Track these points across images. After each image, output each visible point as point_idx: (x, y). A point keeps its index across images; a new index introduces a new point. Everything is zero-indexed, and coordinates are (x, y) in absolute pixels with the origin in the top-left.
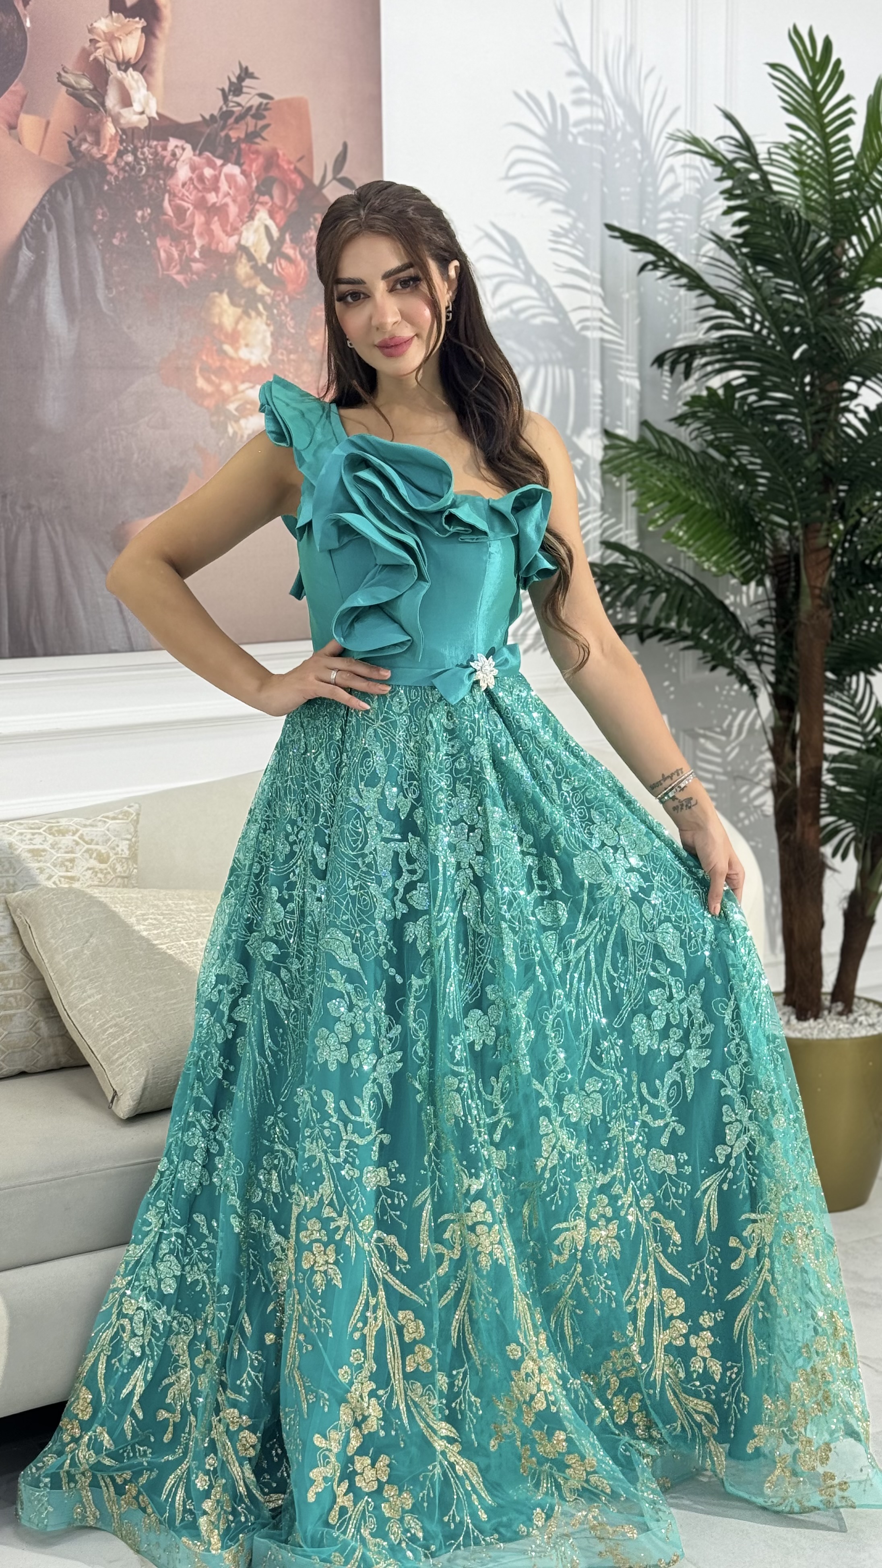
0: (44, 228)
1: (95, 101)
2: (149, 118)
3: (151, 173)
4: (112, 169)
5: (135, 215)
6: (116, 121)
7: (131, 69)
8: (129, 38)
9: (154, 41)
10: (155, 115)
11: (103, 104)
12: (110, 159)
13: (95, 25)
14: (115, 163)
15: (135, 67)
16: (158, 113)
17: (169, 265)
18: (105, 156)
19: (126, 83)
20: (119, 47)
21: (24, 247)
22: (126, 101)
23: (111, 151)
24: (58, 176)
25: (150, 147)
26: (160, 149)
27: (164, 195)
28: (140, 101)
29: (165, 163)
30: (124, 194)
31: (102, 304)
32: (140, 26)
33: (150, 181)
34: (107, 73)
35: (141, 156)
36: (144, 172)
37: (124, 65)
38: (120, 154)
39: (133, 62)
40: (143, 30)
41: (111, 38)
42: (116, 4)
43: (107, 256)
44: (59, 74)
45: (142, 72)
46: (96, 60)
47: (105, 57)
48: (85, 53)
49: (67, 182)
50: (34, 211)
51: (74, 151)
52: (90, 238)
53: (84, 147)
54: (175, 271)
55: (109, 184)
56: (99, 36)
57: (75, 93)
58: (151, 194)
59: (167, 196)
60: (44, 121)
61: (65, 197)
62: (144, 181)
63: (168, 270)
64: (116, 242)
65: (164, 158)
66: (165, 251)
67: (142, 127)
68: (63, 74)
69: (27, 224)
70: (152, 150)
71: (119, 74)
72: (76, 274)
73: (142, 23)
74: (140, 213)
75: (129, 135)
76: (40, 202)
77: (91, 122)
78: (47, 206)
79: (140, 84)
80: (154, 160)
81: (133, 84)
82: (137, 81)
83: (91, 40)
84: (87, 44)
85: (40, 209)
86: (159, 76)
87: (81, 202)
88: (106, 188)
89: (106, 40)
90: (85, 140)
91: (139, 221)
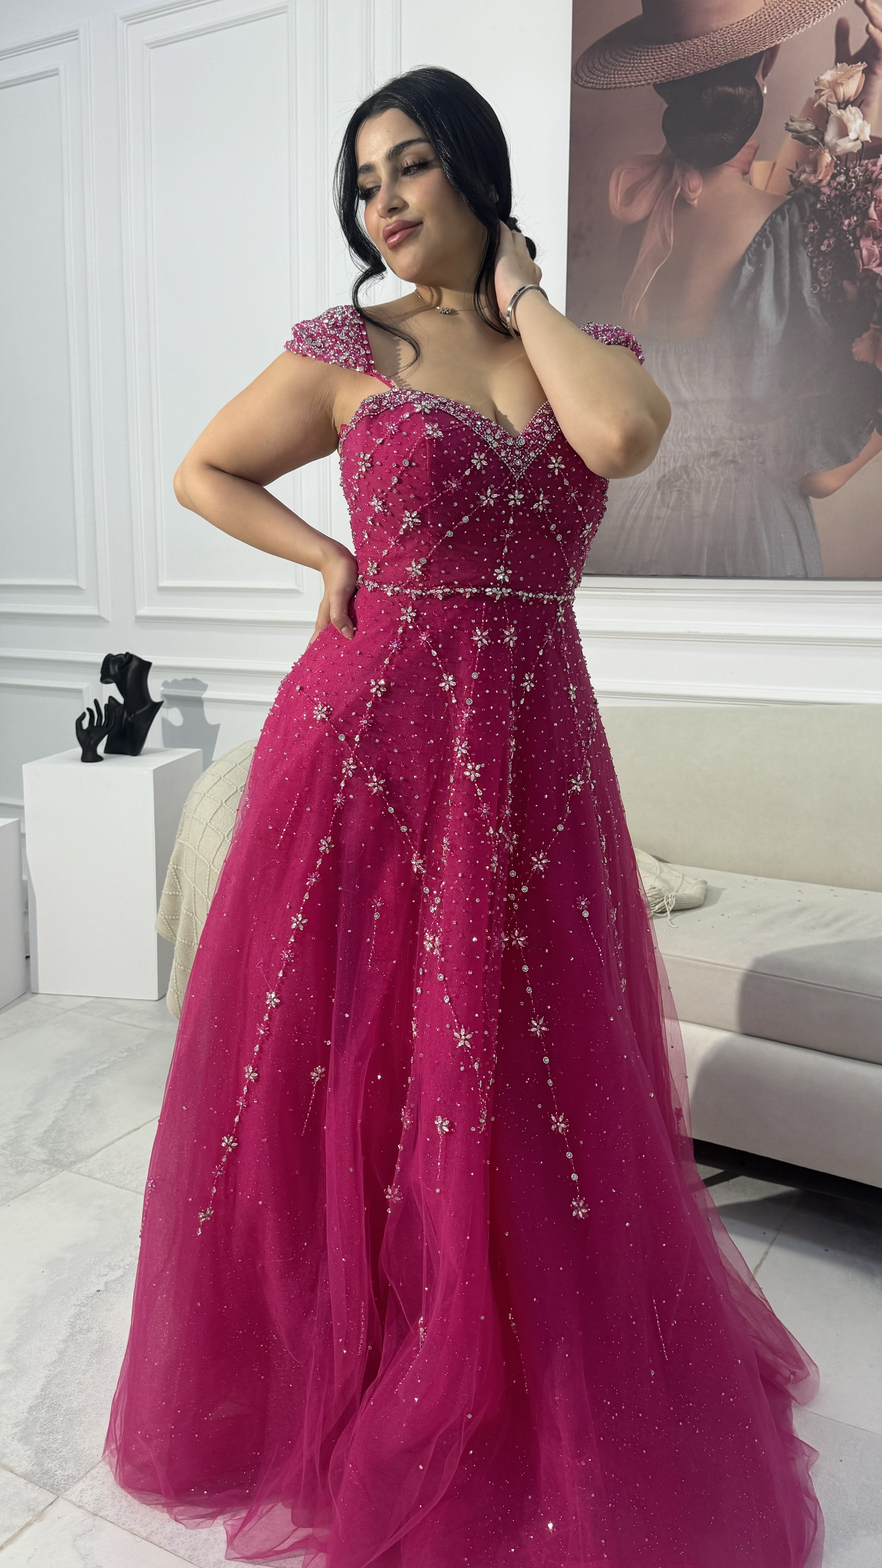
0: (764, 246)
1: (815, 139)
2: (862, 143)
3: (861, 187)
4: (826, 190)
5: (842, 223)
6: (832, 151)
7: (850, 106)
8: (851, 81)
9: (874, 77)
10: (868, 139)
11: (822, 140)
12: (824, 183)
13: (822, 78)
14: (829, 184)
15: (853, 103)
16: (871, 137)
17: (870, 261)
18: (821, 181)
19: (845, 119)
20: (841, 91)
21: (747, 263)
22: (843, 132)
23: (827, 176)
24: (778, 204)
25: (862, 166)
26: (870, 165)
27: (870, 203)
28: (855, 130)
29: (874, 176)
30: (834, 208)
31: (807, 299)
32: (861, 68)
33: (859, 194)
34: (829, 113)
35: (852, 175)
36: (854, 187)
37: (844, 104)
38: (834, 177)
39: (852, 99)
40: (864, 71)
41: (834, 85)
42: (843, 56)
43: (815, 260)
44: (787, 124)
45: (859, 107)
46: (820, 106)
47: (827, 101)
48: (811, 102)
49: (786, 207)
50: (757, 234)
51: (794, 182)
52: (801, 248)
53: (803, 177)
54: (874, 265)
55: (823, 201)
56: (824, 85)
57: (799, 136)
58: (858, 205)
59: (873, 204)
60: (771, 163)
61: (783, 219)
62: (853, 195)
63: (868, 264)
64: (823, 248)
65: (873, 172)
66: (867, 249)
67: (855, 151)
68: (790, 123)
69: (750, 245)
70: (862, 169)
71: (839, 112)
72: (787, 279)
73: (865, 65)
74: (847, 222)
75: (843, 161)
76: (763, 227)
77: (811, 156)
78: (768, 229)
79: (857, 116)
80: (863, 176)
81: (852, 118)
82: (854, 115)
83: (816, 91)
84: (813, 95)
85: (762, 233)
86: (875, 106)
87: (796, 220)
88: (819, 206)
89: (830, 87)
90: (804, 171)
91: (845, 228)
